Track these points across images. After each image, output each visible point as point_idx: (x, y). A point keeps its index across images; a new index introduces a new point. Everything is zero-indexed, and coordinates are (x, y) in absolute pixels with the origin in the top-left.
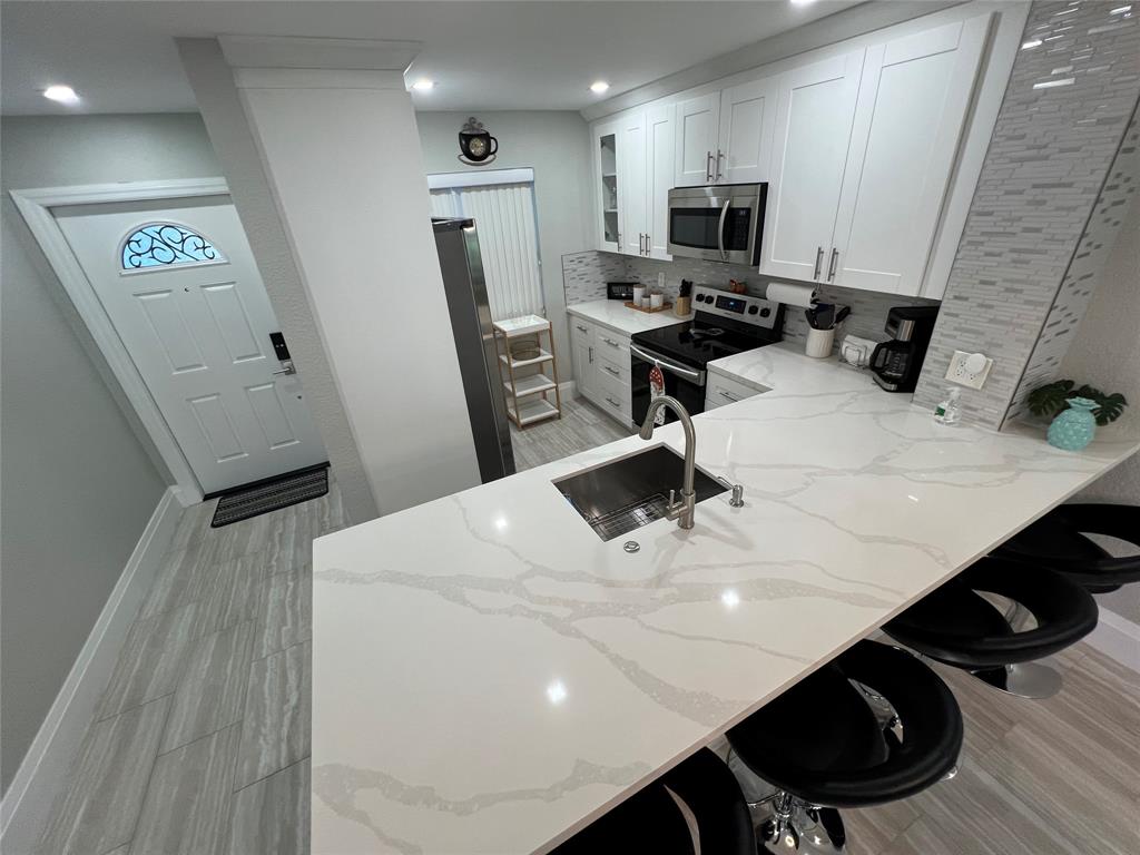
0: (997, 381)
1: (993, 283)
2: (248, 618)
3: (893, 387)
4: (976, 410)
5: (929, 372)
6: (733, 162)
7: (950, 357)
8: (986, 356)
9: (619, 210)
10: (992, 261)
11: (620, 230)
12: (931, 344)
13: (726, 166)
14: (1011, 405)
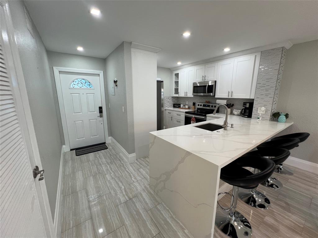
0: (267, 112)
1: (263, 95)
2: (99, 173)
3: (247, 117)
4: (264, 118)
5: (254, 112)
6: (208, 77)
7: (258, 109)
8: (265, 107)
9: (179, 88)
10: (262, 91)
11: (179, 91)
12: (254, 107)
13: (207, 78)
14: (271, 116)
